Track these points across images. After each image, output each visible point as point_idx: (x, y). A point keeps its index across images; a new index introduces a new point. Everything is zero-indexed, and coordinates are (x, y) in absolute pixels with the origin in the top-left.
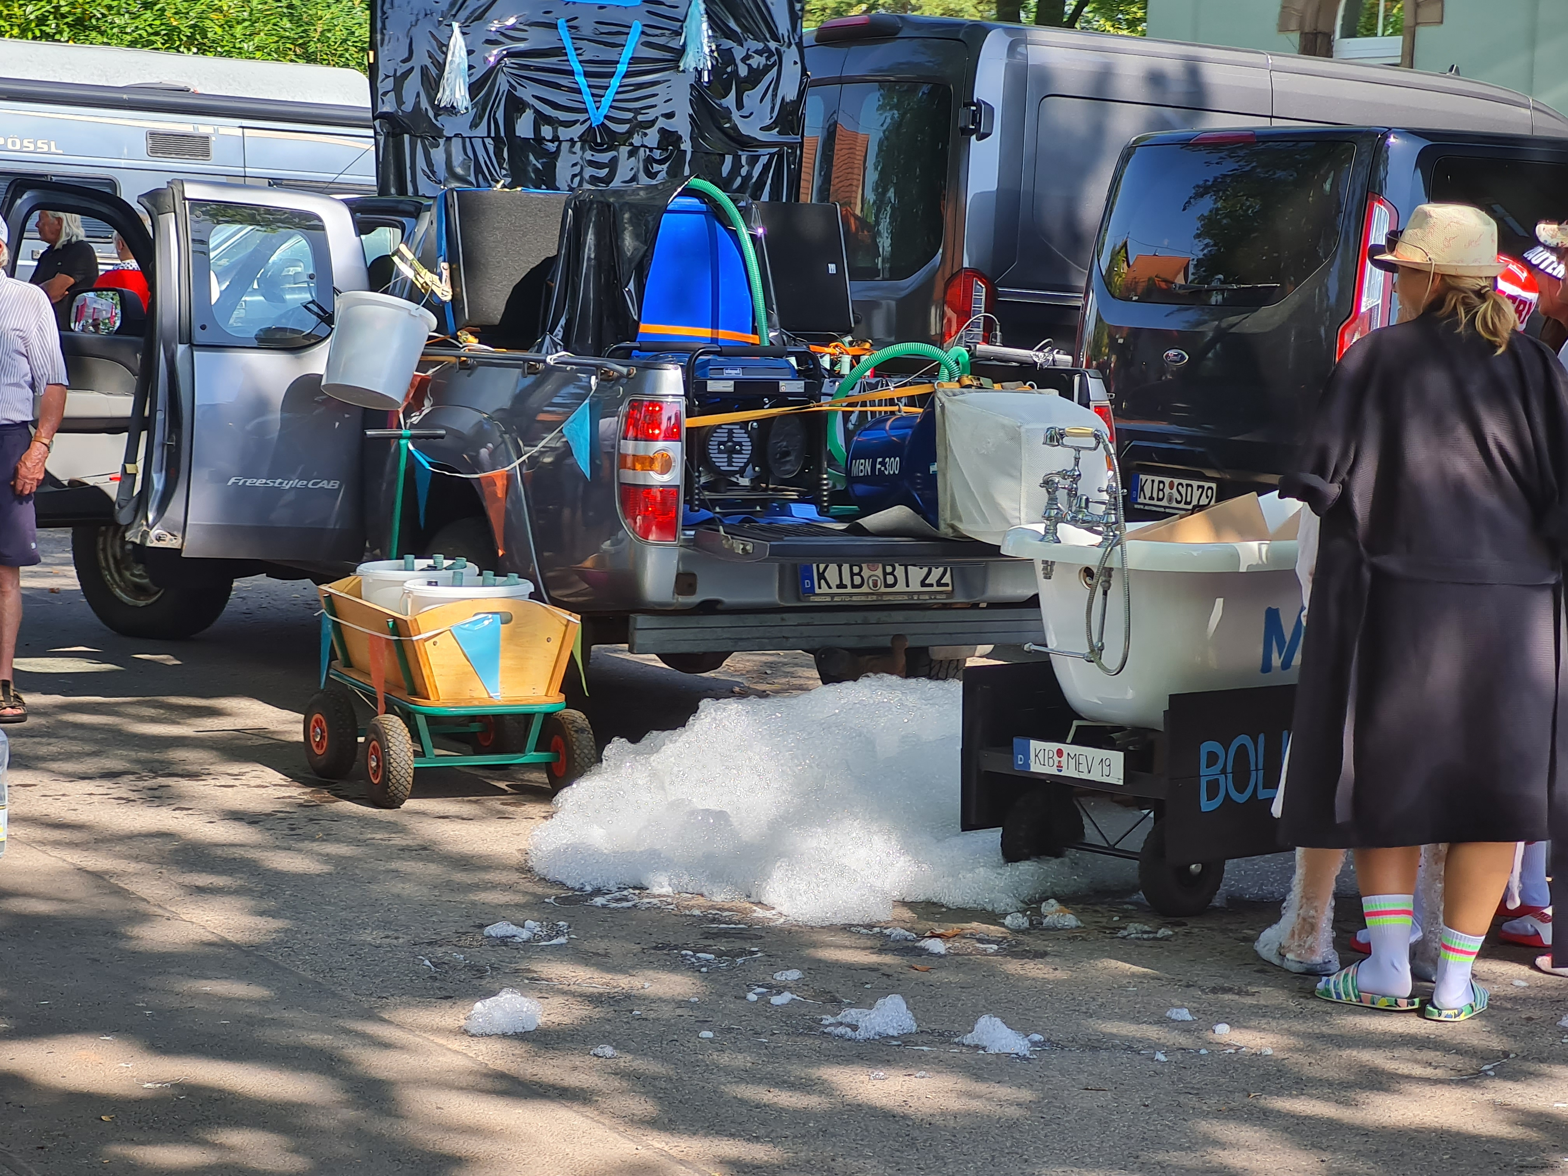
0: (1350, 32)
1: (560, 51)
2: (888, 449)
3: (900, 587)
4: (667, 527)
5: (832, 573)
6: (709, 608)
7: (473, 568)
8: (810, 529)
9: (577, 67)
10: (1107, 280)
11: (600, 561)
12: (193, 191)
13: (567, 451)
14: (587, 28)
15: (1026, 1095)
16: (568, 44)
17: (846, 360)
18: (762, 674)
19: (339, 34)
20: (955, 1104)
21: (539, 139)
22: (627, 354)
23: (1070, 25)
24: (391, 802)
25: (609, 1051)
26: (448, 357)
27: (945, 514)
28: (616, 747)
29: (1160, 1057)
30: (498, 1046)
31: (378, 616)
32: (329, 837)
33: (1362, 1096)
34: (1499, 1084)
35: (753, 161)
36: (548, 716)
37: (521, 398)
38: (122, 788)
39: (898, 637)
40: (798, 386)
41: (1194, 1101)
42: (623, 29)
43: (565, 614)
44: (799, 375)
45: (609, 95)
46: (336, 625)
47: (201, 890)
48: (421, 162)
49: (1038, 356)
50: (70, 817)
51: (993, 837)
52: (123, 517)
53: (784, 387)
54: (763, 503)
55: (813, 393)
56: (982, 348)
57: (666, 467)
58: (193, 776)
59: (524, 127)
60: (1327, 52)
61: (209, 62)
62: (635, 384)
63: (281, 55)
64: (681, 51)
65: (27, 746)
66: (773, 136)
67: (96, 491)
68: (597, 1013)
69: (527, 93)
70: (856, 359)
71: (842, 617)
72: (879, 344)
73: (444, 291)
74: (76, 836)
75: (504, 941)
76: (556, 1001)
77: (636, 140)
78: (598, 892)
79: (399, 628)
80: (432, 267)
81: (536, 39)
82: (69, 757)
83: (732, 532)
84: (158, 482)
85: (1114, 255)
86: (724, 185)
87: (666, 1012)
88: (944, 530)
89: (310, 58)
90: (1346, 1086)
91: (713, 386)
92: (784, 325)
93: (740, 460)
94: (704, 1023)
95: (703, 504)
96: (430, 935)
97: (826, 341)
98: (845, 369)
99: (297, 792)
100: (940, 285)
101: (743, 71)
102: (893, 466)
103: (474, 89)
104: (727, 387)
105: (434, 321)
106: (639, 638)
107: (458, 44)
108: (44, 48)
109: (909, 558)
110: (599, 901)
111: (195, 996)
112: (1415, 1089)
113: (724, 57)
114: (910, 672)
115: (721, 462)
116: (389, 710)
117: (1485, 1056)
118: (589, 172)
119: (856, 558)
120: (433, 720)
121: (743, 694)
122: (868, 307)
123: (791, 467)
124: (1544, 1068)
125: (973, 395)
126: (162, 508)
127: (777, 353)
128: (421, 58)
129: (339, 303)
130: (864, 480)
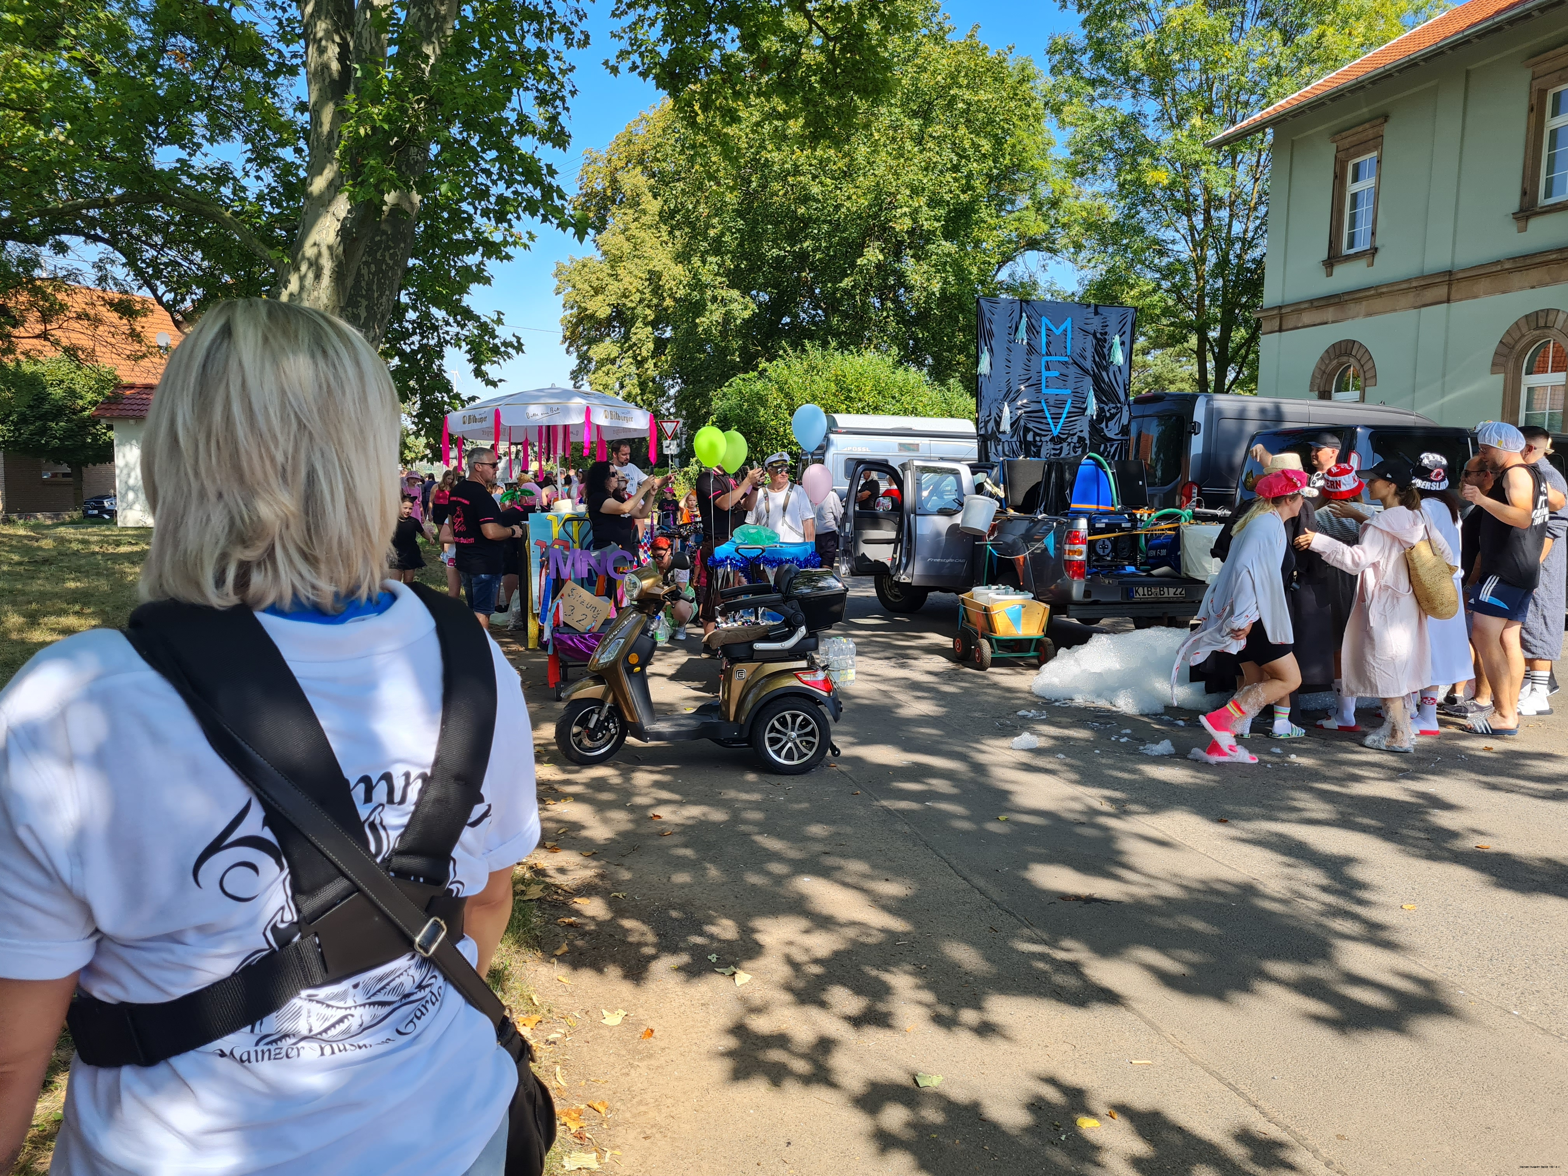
0: (1338, 390)
1: (1042, 411)
2: (1162, 546)
3: (1166, 595)
4: (1081, 575)
5: (1140, 590)
6: (1096, 603)
7: (1012, 589)
8: (1132, 575)
9: (1048, 416)
10: (1245, 484)
11: (1057, 587)
12: (917, 463)
13: (1046, 549)
14: (1052, 403)
15: (1217, 778)
16: (1045, 408)
17: (1146, 515)
18: (1114, 625)
19: (962, 408)
20: (1191, 780)
21: (1035, 441)
22: (1066, 515)
23: (1227, 392)
24: (984, 669)
25: (1062, 756)
26: (1003, 517)
27: (1183, 570)
28: (1062, 651)
29: (1269, 766)
30: (1023, 753)
31: (978, 606)
32: (962, 680)
33: (1350, 784)
34: (1405, 781)
35: (1111, 446)
36: (1038, 640)
37: (1028, 530)
38: (892, 663)
39: (1165, 613)
40: (1129, 525)
41: (1282, 782)
42: (1064, 402)
43: (1044, 605)
44: (1129, 521)
45: (1060, 425)
46: (965, 609)
47: (919, 698)
48: (993, 450)
49: (1219, 512)
50: (875, 672)
51: (1202, 684)
52: (892, 572)
53: (1123, 525)
54: (1116, 566)
55: (1134, 527)
56: (1197, 509)
57: (1081, 553)
58: (915, 659)
59: (1030, 437)
60: (1329, 398)
61: (918, 419)
62: (1070, 525)
63: (943, 415)
64: (1086, 409)
65: (861, 649)
66: (1119, 437)
67: (883, 563)
68: (1057, 743)
69: (1030, 426)
70: (1150, 515)
71: (1144, 606)
72: (1158, 510)
73: (1002, 494)
74: (878, 678)
75: (1024, 717)
76: (1043, 739)
77: (1069, 440)
78: (1056, 701)
79: (986, 609)
80: (998, 486)
81: (1034, 407)
82: (874, 652)
83: (1105, 576)
84: (904, 560)
85: (1247, 475)
86: (1101, 455)
87: (1082, 743)
88: (1183, 574)
89: (952, 416)
90: (1344, 780)
91: (1097, 525)
92: (1123, 503)
93: (1107, 551)
94: (1096, 748)
95: (1094, 567)
96: (997, 715)
97: (1138, 509)
98: (1145, 518)
99: (951, 665)
100: (1179, 488)
101: (1108, 415)
102: (1164, 552)
103: (1012, 425)
104: (1103, 525)
105: (998, 504)
106: (1071, 613)
107: (1006, 410)
108: (864, 416)
109: (1169, 585)
110: (1057, 704)
111: (919, 733)
112: (1372, 782)
113: (1101, 411)
114: (1169, 625)
115: (1101, 552)
116: (982, 637)
117: (1400, 770)
118: (1053, 452)
119: (1149, 585)
120: (997, 641)
121: (1107, 633)
122: (1152, 496)
123: (1126, 553)
124: (1425, 776)
125: (1194, 527)
126: (905, 570)
127: (1120, 513)
128: (994, 415)
129: (965, 499)
130: (1152, 558)
